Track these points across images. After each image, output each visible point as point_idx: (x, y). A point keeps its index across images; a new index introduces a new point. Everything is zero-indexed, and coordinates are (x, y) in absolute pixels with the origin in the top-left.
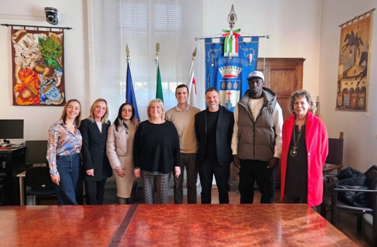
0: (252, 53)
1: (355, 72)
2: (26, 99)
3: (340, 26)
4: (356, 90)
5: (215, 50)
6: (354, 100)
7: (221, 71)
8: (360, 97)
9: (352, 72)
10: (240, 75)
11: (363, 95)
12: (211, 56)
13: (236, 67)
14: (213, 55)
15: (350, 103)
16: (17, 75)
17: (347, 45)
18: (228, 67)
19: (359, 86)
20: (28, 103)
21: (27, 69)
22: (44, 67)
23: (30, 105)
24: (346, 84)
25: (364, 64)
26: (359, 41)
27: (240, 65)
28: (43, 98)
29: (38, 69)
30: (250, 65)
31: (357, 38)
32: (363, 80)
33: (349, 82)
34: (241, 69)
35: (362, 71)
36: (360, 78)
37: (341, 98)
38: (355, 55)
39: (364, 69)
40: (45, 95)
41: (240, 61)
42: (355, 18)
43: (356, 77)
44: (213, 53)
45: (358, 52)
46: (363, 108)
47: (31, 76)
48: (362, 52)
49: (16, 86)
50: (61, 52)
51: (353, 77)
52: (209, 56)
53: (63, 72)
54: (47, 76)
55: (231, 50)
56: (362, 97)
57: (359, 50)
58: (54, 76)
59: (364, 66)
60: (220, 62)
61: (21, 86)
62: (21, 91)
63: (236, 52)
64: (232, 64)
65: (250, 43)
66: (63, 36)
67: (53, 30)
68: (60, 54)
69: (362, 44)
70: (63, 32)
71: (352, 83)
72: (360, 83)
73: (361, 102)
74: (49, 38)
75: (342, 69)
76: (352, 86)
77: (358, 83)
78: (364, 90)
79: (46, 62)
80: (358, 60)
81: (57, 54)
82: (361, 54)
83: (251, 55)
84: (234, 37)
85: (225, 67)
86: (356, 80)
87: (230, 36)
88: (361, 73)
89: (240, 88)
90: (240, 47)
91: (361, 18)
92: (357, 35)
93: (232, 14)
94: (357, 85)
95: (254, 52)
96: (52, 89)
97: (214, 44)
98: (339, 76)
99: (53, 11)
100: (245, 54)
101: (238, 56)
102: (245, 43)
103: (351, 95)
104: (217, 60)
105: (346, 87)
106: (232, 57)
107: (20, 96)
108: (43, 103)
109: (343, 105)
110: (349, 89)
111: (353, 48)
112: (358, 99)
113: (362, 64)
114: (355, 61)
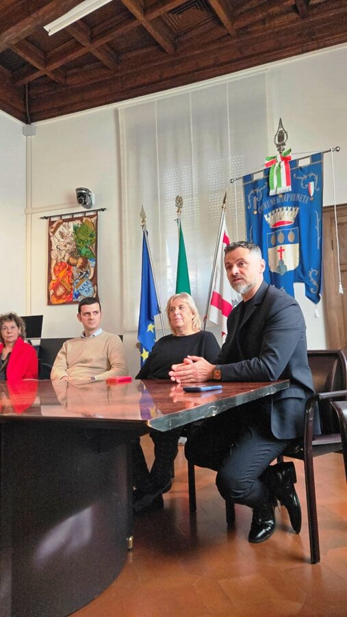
0: (314, 180)
2: (60, 297)
5: (258, 190)
7: (269, 219)
10: (297, 219)
12: (252, 200)
13: (289, 208)
14: (255, 198)
16: (52, 271)
18: (277, 210)
20: (61, 301)
21: (61, 262)
22: (77, 259)
23: (63, 304)
27: (295, 204)
28: (75, 295)
29: (72, 261)
30: (312, 198)
34: (298, 209)
40: (78, 291)
41: (296, 197)
44: (255, 194)
47: (65, 270)
49: (51, 283)
50: (95, 238)
52: (250, 201)
53: (96, 261)
54: (81, 267)
55: (280, 184)
58: (87, 268)
60: (266, 205)
61: (55, 282)
62: (55, 288)
63: (288, 184)
64: (282, 205)
65: (309, 166)
66: (97, 220)
67: (87, 214)
68: (93, 241)
70: (97, 215)
74: (83, 224)
79: (79, 252)
81: (91, 240)
83: (312, 185)
84: (283, 164)
85: (273, 212)
87: (277, 164)
90: (295, 175)
93: (281, 132)
95: (316, 178)
96: (85, 283)
97: (256, 181)
99: (84, 191)
100: (302, 184)
101: (290, 190)
102: (301, 168)
104: (261, 204)
106: (283, 194)
107: (55, 294)
108: (76, 300)
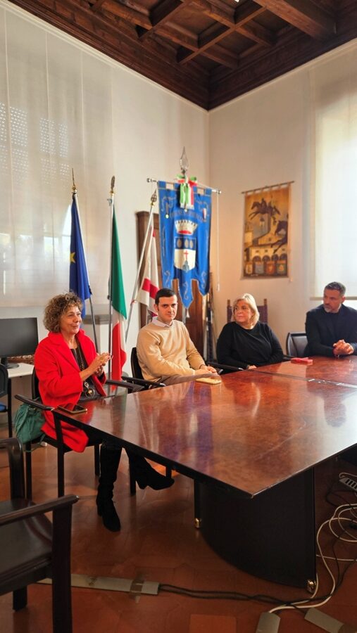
0: (206, 208)
1: (270, 240)
3: (243, 193)
4: (272, 258)
5: (170, 199)
6: (271, 268)
8: (279, 265)
9: (265, 239)
10: (196, 232)
11: (284, 262)
12: (165, 205)
13: (191, 222)
14: (167, 204)
15: (265, 271)
18: (183, 221)
19: (276, 253)
24: (257, 252)
25: (282, 232)
26: (274, 210)
27: (195, 221)
30: (205, 221)
31: (270, 207)
32: (283, 247)
33: (262, 250)
34: (196, 225)
35: (280, 239)
36: (278, 246)
37: (251, 267)
38: (269, 224)
39: (283, 237)
41: (195, 216)
42: (267, 187)
43: (272, 245)
44: (167, 201)
45: (272, 220)
46: (285, 274)
48: (279, 221)
51: (268, 245)
52: (163, 205)
55: (187, 200)
56: (282, 264)
57: (274, 219)
59: (283, 234)
60: (176, 213)
63: (192, 203)
64: (187, 218)
65: (204, 196)
69: (279, 213)
71: (266, 251)
72: (278, 251)
73: (281, 269)
75: (250, 237)
76: (266, 254)
77: (275, 251)
78: (285, 257)
80: (274, 228)
82: (277, 223)
83: (205, 211)
84: (189, 185)
85: (181, 221)
86: (272, 247)
87: (185, 185)
89: (196, 248)
90: (196, 198)
91: (274, 188)
92: (270, 203)
94: (274, 253)
95: (207, 206)
97: (169, 191)
98: (245, 244)
100: (199, 207)
101: (193, 209)
102: (199, 195)
103: (265, 264)
104: (172, 211)
105: (257, 254)
106: (188, 210)
109: (254, 273)
110: (262, 257)
111: (266, 216)
112: (276, 267)
113: (280, 233)
114: (269, 229)
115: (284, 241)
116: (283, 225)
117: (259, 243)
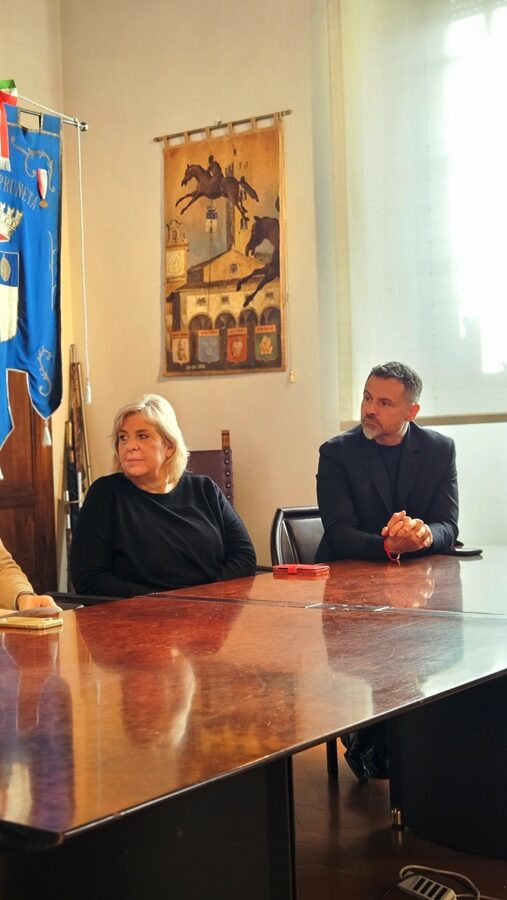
1: (234, 268)
4: (241, 318)
6: (238, 346)
8: (260, 336)
9: (221, 268)
11: (272, 328)
13: (2, 206)
15: (223, 354)
17: (196, 196)
19: (251, 304)
24: (201, 302)
25: (265, 246)
30: (45, 205)
32: (269, 287)
33: (214, 298)
36: (254, 286)
37: (186, 343)
38: (230, 225)
39: (268, 260)
41: (15, 189)
42: (220, 126)
45: (238, 215)
46: (277, 363)
48: (256, 218)
51: (229, 282)
56: (268, 334)
59: (266, 254)
69: (254, 196)
71: (225, 300)
72: (255, 298)
73: (266, 347)
75: (180, 262)
76: (225, 307)
78: (274, 314)
80: (242, 238)
82: (251, 223)
83: (44, 177)
88: (257, 272)
91: (241, 129)
92: (231, 169)
94: (246, 304)
98: (168, 281)
103: (223, 334)
105: (201, 309)
109: (194, 360)
110: (213, 316)
111: (220, 204)
112: (252, 341)
113: (258, 249)
114: (231, 239)
115: (271, 271)
116: (267, 229)
117: (206, 280)
